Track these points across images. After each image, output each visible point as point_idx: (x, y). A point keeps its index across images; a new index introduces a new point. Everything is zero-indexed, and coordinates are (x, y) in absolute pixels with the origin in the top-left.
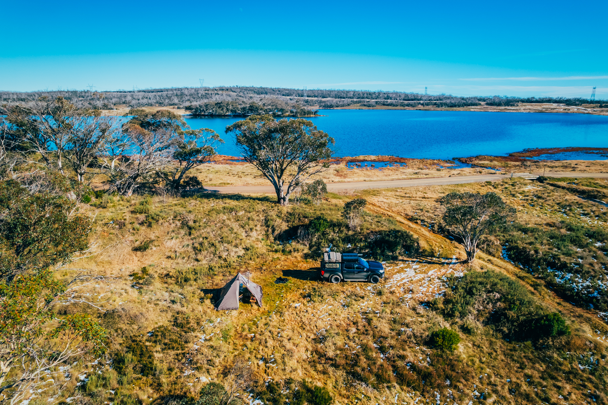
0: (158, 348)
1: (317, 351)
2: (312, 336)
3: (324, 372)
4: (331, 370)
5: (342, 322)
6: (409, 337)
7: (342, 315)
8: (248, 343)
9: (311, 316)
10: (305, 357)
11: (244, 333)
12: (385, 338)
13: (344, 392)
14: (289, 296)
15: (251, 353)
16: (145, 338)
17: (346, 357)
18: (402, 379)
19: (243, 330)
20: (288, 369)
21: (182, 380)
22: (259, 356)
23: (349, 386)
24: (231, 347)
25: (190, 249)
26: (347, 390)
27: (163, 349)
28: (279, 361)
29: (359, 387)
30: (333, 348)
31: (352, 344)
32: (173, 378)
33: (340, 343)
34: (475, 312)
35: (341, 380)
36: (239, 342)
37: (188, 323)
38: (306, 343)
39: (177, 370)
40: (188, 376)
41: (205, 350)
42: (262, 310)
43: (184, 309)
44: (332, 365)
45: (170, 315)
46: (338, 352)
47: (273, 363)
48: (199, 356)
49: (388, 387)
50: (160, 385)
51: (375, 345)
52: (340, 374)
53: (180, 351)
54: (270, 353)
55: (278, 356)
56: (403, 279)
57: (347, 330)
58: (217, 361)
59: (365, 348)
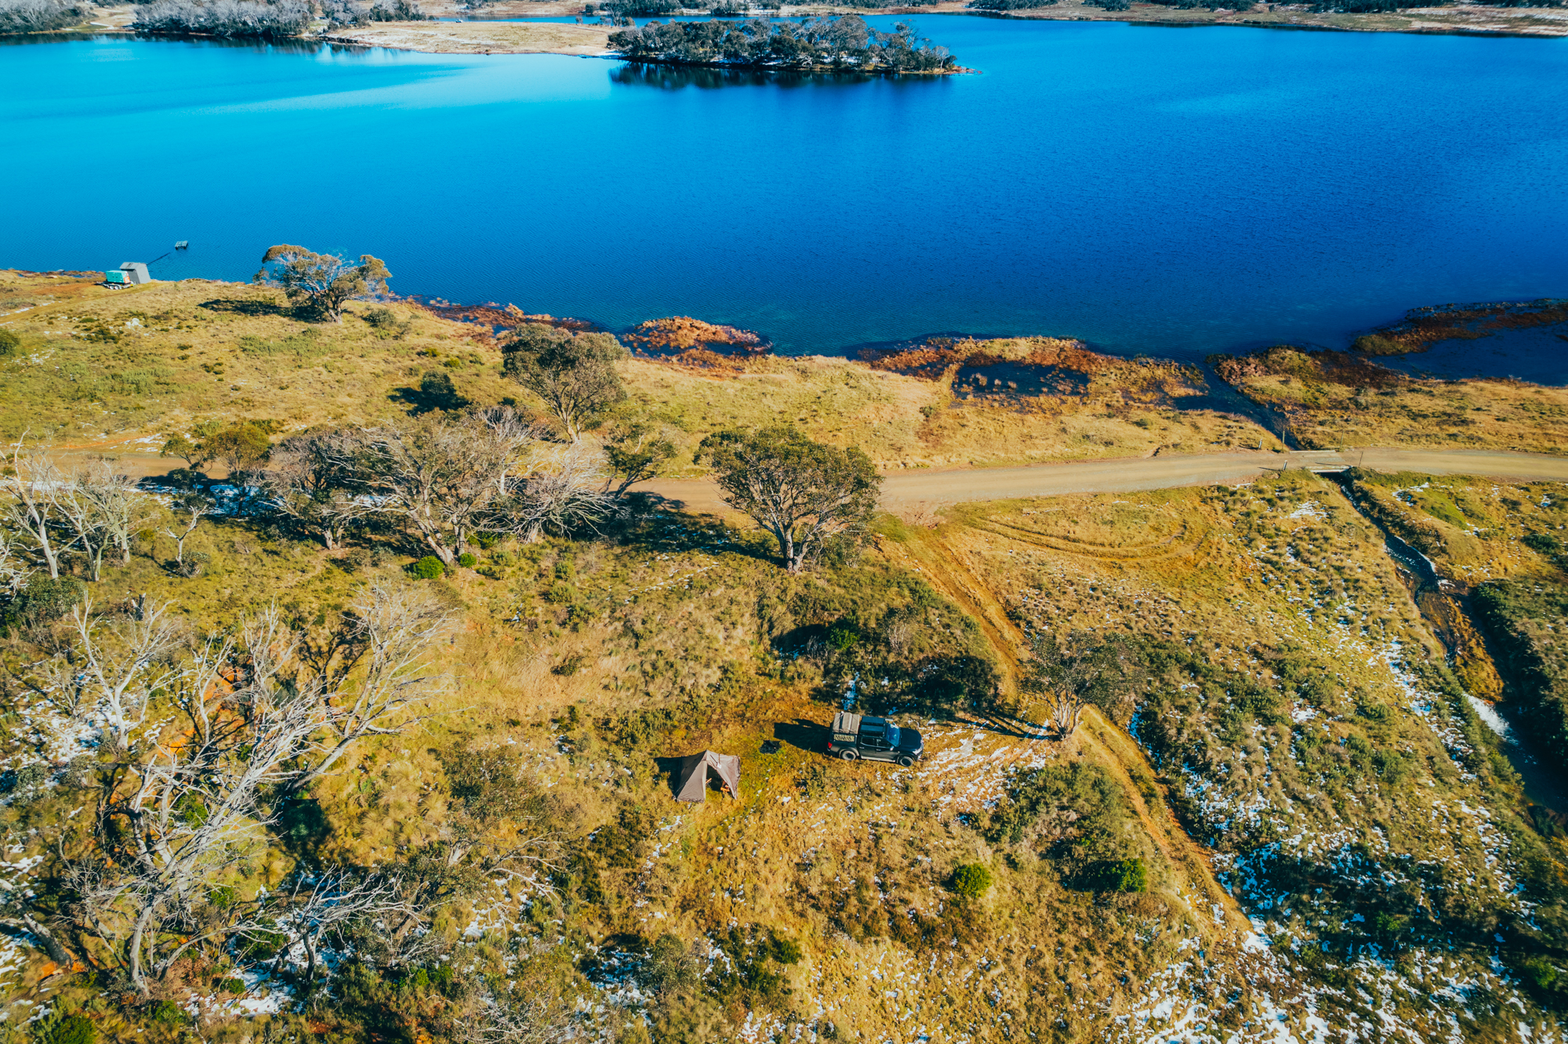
0: (604, 862)
1: (797, 883)
2: (796, 860)
3: (802, 915)
4: (811, 912)
5: (841, 839)
6: (924, 872)
7: (844, 826)
8: (714, 862)
9: (800, 823)
10: (782, 891)
11: (710, 845)
12: (891, 870)
13: (821, 943)
14: (777, 781)
15: (716, 878)
16: (586, 844)
17: (833, 896)
18: (896, 932)
19: (709, 840)
20: (758, 909)
21: (634, 913)
22: (726, 886)
23: (829, 935)
24: (692, 867)
25: (637, 673)
26: (826, 940)
27: (610, 865)
28: (749, 895)
29: (839, 939)
30: (819, 880)
31: (845, 876)
32: (623, 909)
33: (829, 874)
34: (1035, 837)
35: (820, 927)
36: (703, 859)
37: (638, 822)
38: (786, 868)
39: (627, 898)
40: (641, 909)
41: (660, 871)
42: (736, 804)
43: (632, 796)
44: (813, 906)
45: (615, 805)
46: (825, 888)
47: (741, 897)
48: (654, 881)
49: (876, 942)
50: (609, 917)
51: (876, 879)
52: (822, 918)
53: (629, 870)
54: (739, 881)
55: (748, 887)
56: (950, 762)
57: (844, 853)
58: (675, 888)
59: (860, 884)
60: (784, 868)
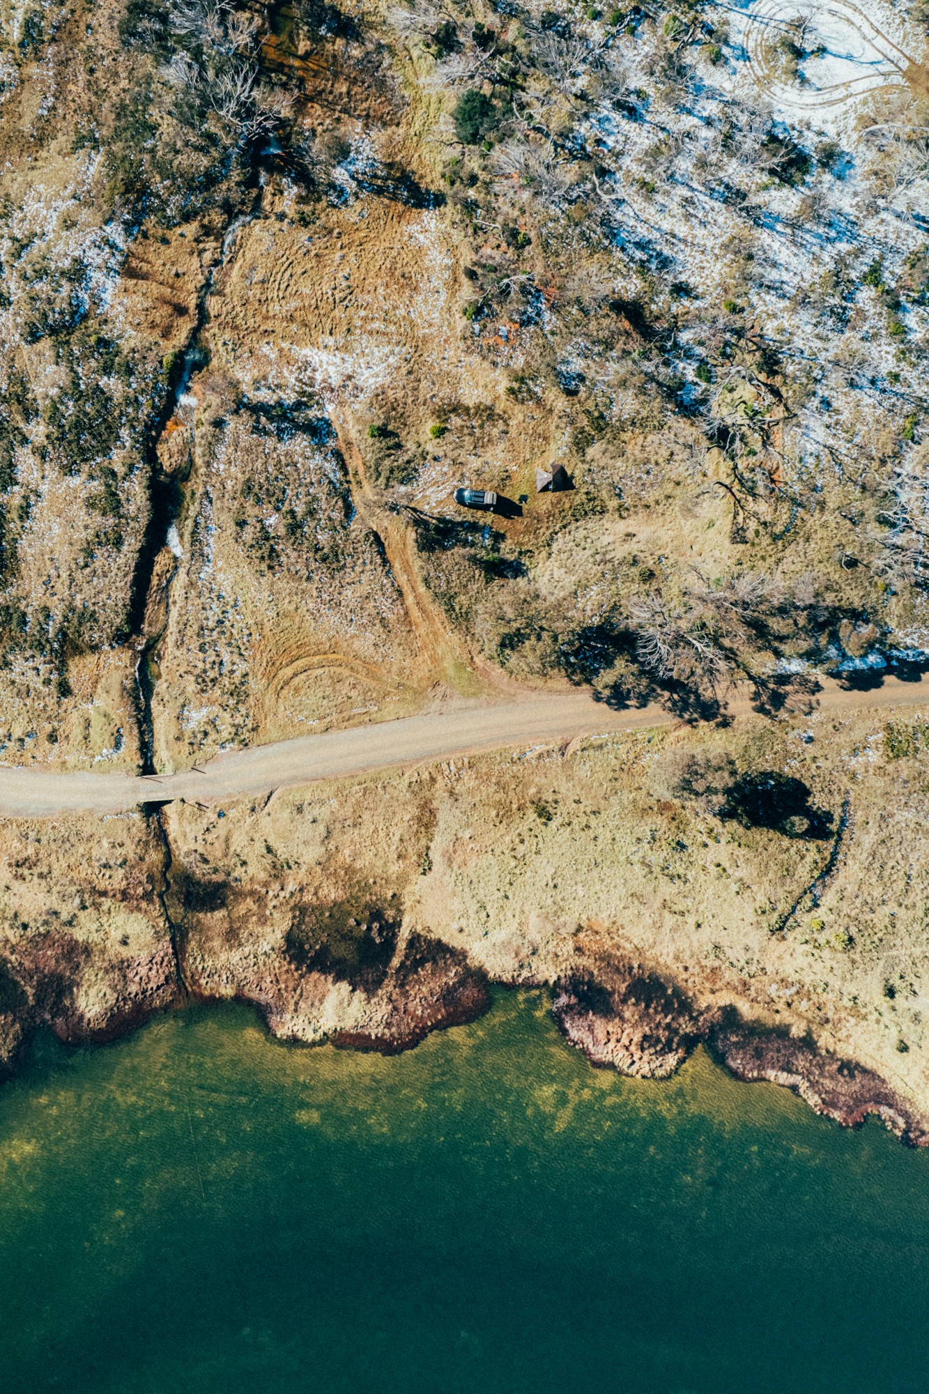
0: (586, 429)
1: (507, 425)
2: (508, 435)
3: (504, 411)
4: (501, 413)
5: (490, 447)
6: (455, 434)
7: (489, 455)
8: (541, 432)
9: (507, 455)
10: (513, 421)
12: (469, 434)
14: (518, 479)
15: (540, 425)
16: (595, 438)
17: (492, 420)
19: (545, 444)
20: (522, 411)
21: (570, 406)
22: (536, 421)
23: (493, 403)
24: (550, 429)
26: (495, 401)
27: (583, 428)
28: (526, 417)
29: (489, 403)
30: (498, 427)
31: (488, 430)
32: (574, 407)
33: (494, 430)
34: (408, 452)
35: (497, 406)
36: (546, 434)
37: (576, 451)
39: (574, 412)
40: (567, 408)
41: (563, 426)
43: (581, 465)
45: (588, 459)
46: (496, 424)
47: (529, 416)
48: (565, 421)
49: (475, 404)
50: (579, 403)
51: (475, 430)
53: (575, 426)
54: (530, 424)
55: (527, 421)
56: (441, 491)
57: (488, 440)
58: (556, 418)
59: (482, 427)
60: (513, 432)
